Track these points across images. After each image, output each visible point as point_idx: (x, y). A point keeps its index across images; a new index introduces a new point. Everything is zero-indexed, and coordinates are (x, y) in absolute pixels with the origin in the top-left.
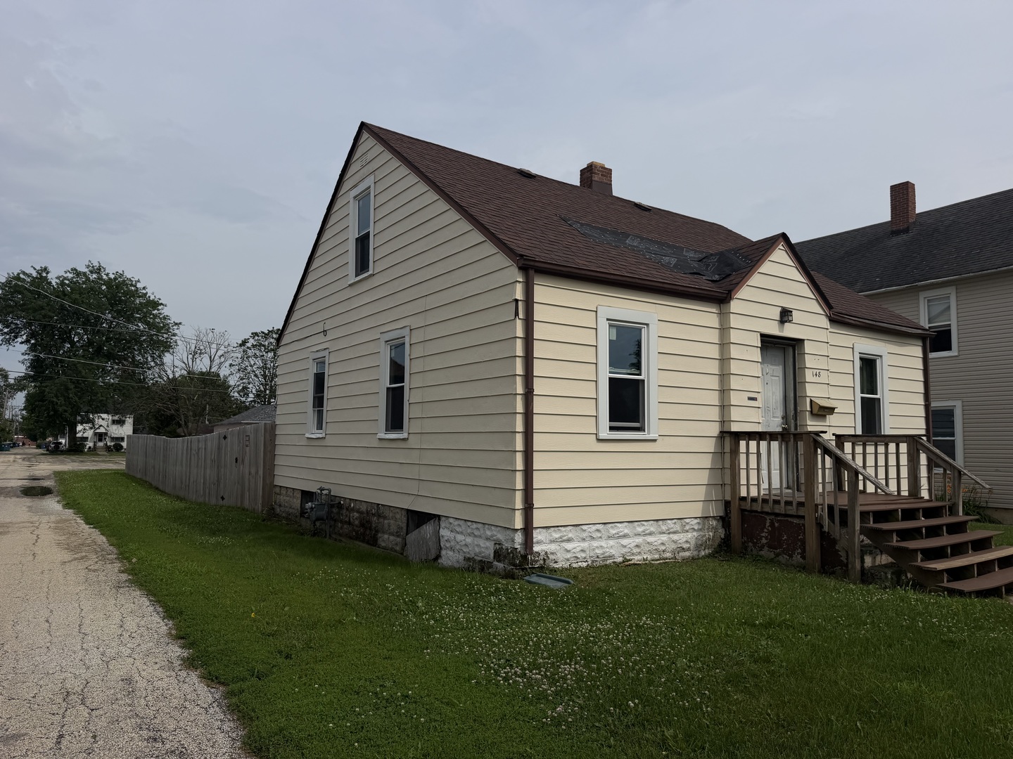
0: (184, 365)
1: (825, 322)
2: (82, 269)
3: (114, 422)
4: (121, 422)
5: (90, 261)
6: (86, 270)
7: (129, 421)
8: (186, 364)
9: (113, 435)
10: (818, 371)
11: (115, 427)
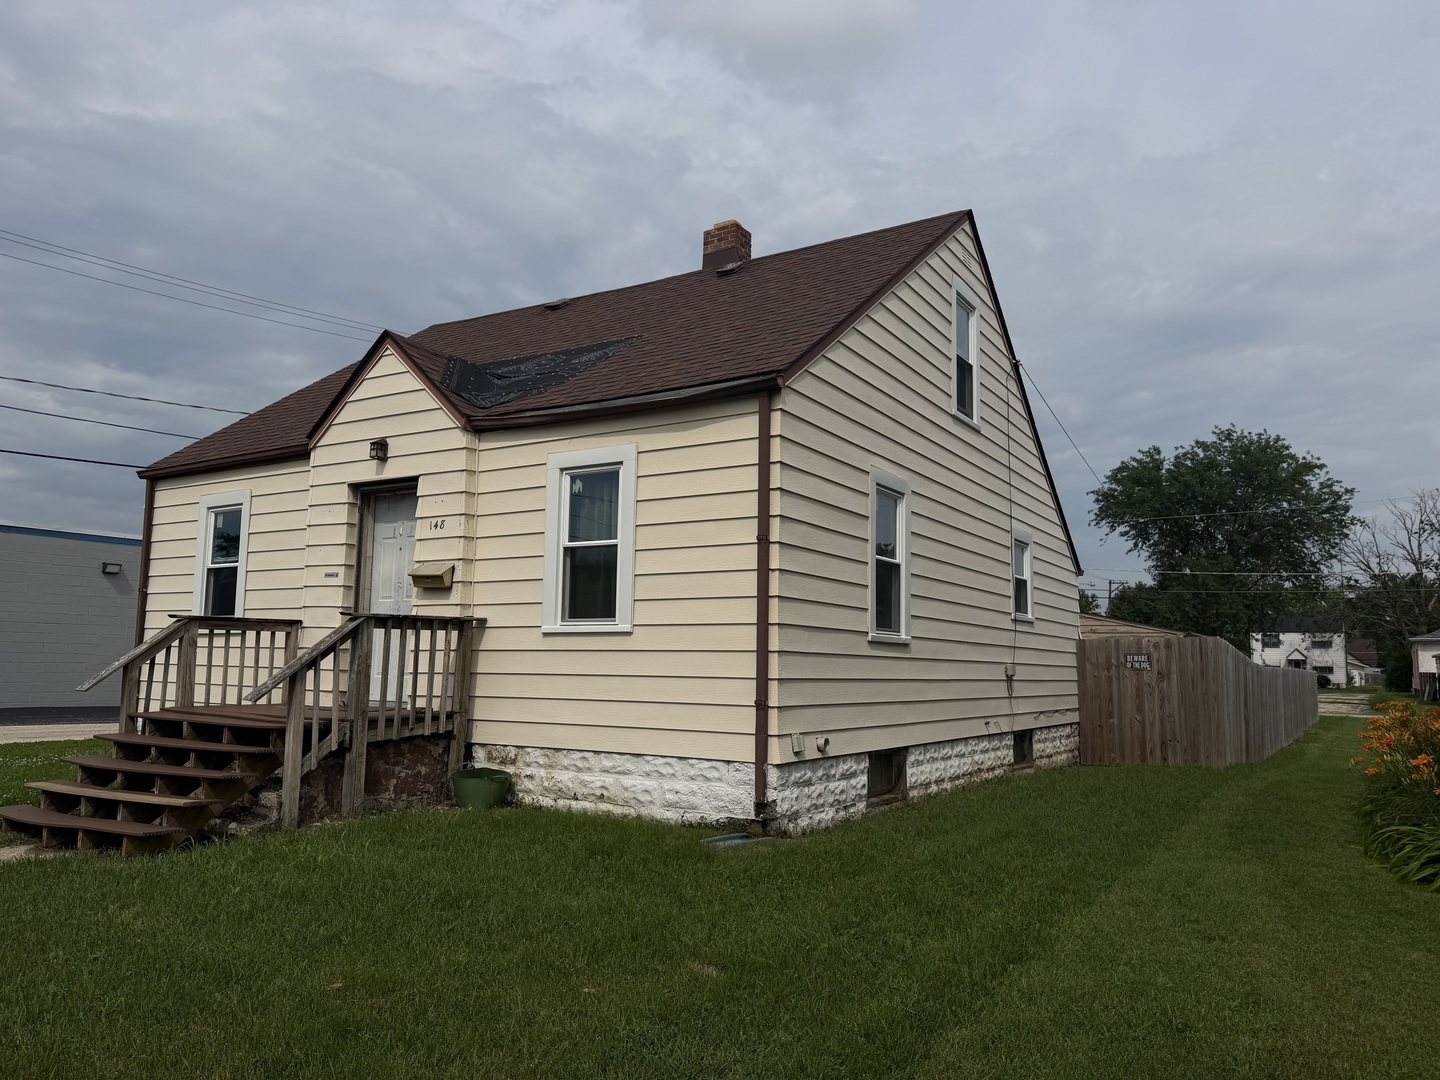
0: (1405, 553)
1: (460, 439)
2: (1211, 439)
3: (1316, 645)
4: (1327, 645)
5: (1216, 427)
6: (1214, 438)
7: (1338, 641)
8: (1407, 551)
9: (1316, 664)
10: (440, 520)
11: (1316, 652)
